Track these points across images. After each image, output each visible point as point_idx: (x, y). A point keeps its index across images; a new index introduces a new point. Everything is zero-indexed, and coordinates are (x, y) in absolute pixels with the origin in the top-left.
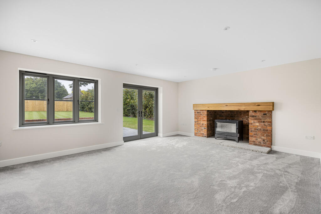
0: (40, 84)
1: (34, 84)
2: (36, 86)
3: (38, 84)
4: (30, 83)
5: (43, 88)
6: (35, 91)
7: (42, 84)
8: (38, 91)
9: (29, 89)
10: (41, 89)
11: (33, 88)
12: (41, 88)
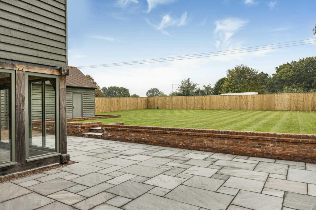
0: (299, 70)
1: (292, 71)
2: (294, 73)
3: (297, 70)
4: (287, 70)
5: (302, 74)
6: (292, 80)
7: (301, 70)
8: (297, 81)
9: (285, 79)
10: (300, 77)
11: (290, 77)
12: (300, 75)
